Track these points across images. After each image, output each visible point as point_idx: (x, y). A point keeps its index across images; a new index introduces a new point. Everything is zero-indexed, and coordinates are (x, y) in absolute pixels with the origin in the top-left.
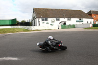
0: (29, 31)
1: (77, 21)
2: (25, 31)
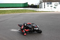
0: (37, 12)
2: (33, 12)
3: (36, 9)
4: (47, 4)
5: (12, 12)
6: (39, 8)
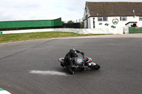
3: (78, 30)
4: (99, 20)
5: (31, 37)
6: (83, 28)
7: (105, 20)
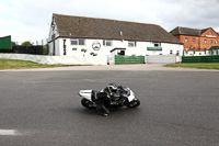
0: (41, 66)
1: (148, 49)
2: (30, 67)
3: (38, 57)
4: (73, 43)
6: (47, 54)
7: (82, 43)
